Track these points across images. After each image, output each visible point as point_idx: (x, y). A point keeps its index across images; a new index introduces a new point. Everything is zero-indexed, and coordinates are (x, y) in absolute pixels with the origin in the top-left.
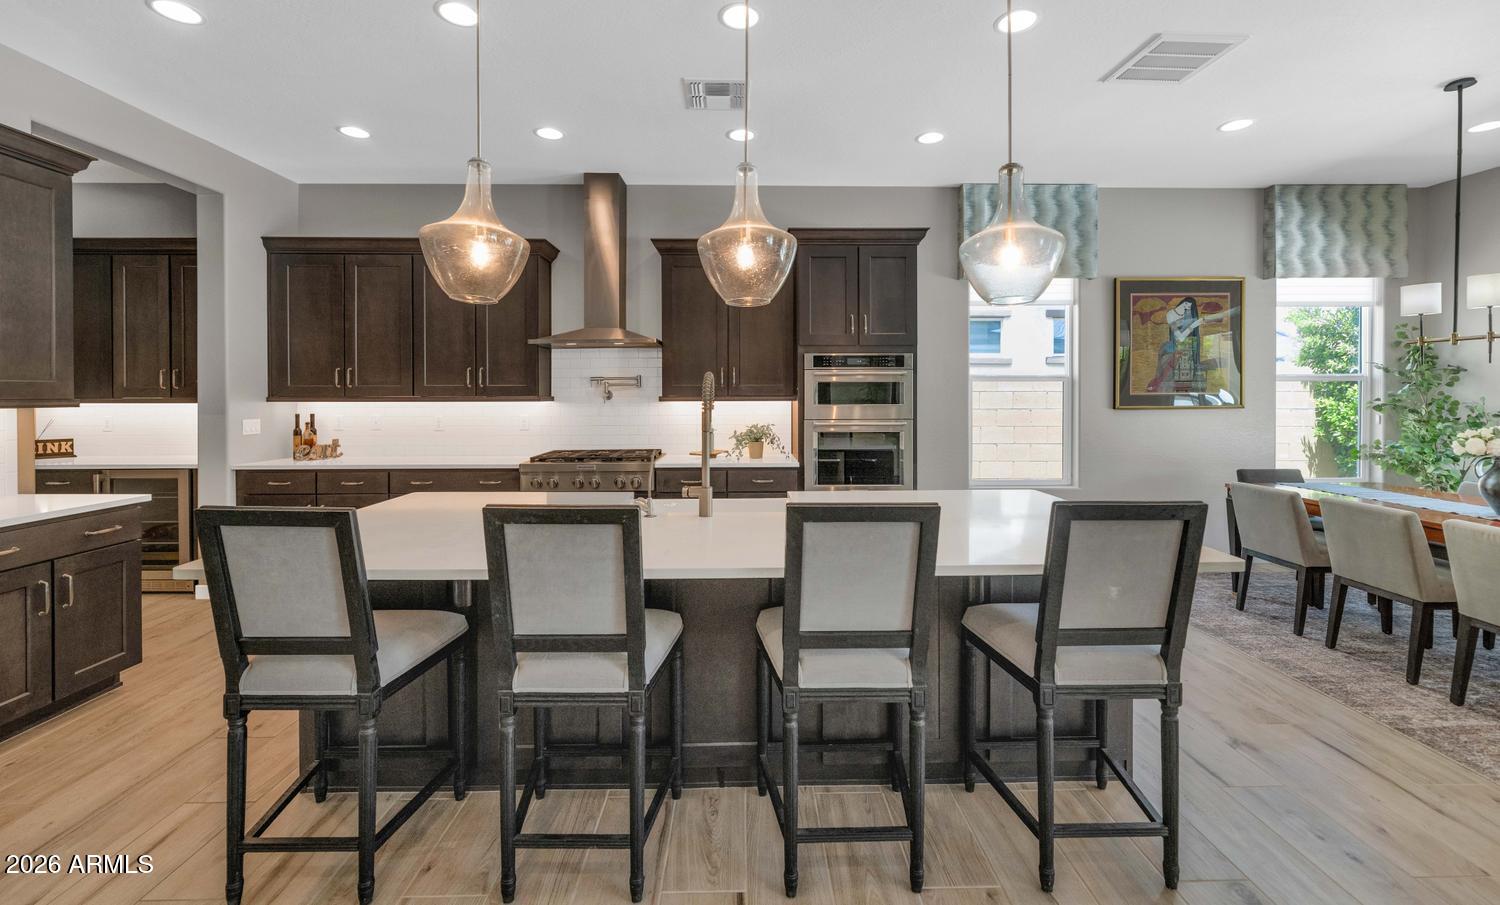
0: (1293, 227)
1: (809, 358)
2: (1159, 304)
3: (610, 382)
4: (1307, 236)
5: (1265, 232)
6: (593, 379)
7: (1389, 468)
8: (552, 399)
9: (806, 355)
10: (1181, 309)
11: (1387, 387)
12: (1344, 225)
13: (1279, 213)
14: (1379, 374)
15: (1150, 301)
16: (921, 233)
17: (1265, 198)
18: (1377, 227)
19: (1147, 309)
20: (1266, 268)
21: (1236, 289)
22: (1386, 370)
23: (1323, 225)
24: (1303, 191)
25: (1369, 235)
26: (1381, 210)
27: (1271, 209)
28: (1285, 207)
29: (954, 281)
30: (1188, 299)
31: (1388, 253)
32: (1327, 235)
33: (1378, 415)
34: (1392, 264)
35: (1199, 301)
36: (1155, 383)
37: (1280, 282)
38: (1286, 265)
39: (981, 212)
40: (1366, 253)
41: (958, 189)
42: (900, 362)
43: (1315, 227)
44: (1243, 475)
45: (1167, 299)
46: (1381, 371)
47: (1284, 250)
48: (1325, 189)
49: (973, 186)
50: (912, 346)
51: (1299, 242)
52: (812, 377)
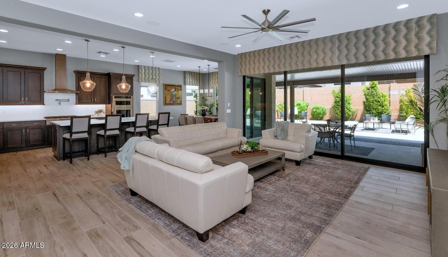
0: (188, 78)
1: (113, 97)
2: (170, 88)
3: (61, 101)
4: (190, 79)
5: (185, 78)
6: (56, 100)
8: (44, 105)
9: (113, 96)
10: (173, 89)
11: (200, 102)
12: (194, 78)
13: (186, 75)
15: (169, 88)
16: (134, 75)
17: (185, 73)
18: (198, 79)
19: (169, 89)
20: (185, 84)
21: (180, 86)
22: (200, 99)
23: (192, 78)
24: (189, 72)
26: (198, 76)
27: (185, 75)
28: (187, 75)
29: (138, 83)
30: (175, 88)
32: (192, 79)
34: (200, 84)
35: (176, 88)
36: (170, 101)
37: (187, 86)
38: (187, 83)
39: (143, 70)
40: (197, 82)
41: (139, 66)
42: (130, 97)
43: (191, 78)
44: (181, 115)
45: (171, 88)
47: (187, 81)
48: (192, 72)
49: (141, 66)
50: (132, 95)
51: (189, 80)
52: (114, 100)
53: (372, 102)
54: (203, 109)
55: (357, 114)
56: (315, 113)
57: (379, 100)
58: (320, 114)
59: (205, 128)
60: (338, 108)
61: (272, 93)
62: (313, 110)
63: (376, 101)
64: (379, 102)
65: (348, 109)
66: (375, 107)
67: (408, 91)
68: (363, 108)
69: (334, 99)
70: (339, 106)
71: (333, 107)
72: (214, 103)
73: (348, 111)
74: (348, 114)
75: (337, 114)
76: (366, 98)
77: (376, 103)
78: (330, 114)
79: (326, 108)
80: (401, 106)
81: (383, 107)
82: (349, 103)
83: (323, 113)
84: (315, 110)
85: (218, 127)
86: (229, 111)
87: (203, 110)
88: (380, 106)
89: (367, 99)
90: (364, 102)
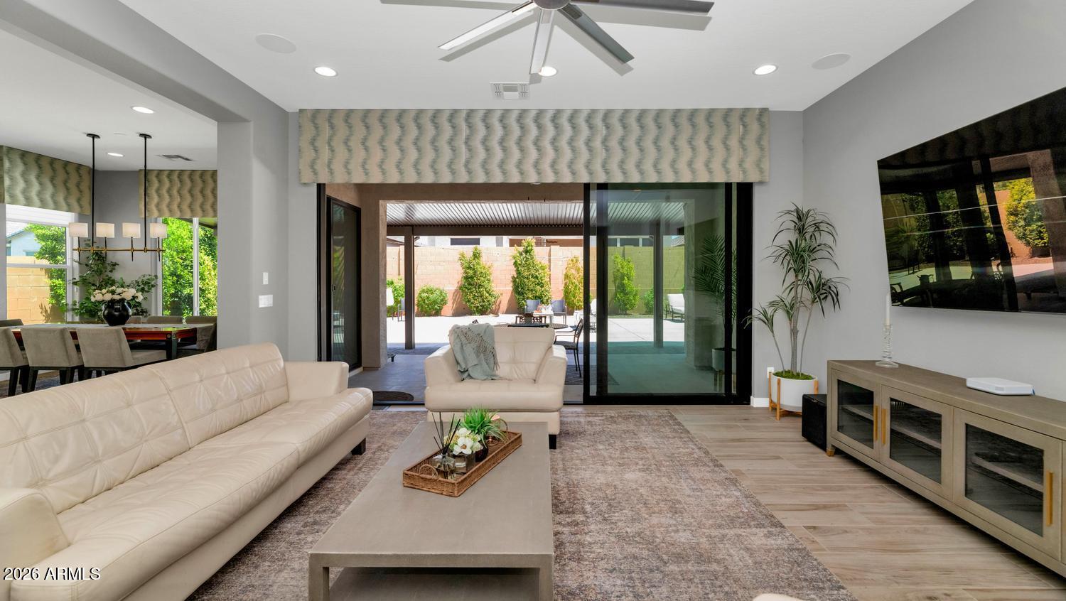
7: (81, 315)
11: (80, 272)
12: (51, 181)
14: (76, 265)
18: (72, 185)
22: (80, 263)
23: (38, 178)
25: (68, 189)
26: (74, 178)
31: (79, 200)
33: (76, 287)
34: (81, 207)
37: (9, 206)
38: (12, 197)
40: (66, 199)
43: (32, 179)
46: (77, 263)
53: (527, 278)
54: (117, 297)
55: (500, 302)
56: (426, 302)
57: (537, 274)
58: (435, 302)
59: (197, 378)
60: (471, 289)
61: (381, 251)
62: (422, 295)
63: (532, 276)
64: (537, 277)
65: (488, 292)
66: (531, 287)
67: (574, 259)
68: (511, 289)
69: (463, 271)
70: (471, 285)
71: (460, 288)
72: (156, 276)
73: (487, 295)
74: (488, 301)
75: (469, 301)
76: (517, 270)
77: (533, 280)
78: (453, 303)
79: (446, 289)
80: (566, 284)
81: (542, 287)
82: (489, 280)
83: (442, 300)
84: (424, 295)
85: (251, 367)
86: (265, 301)
87: (112, 302)
88: (538, 284)
89: (519, 273)
90: (513, 277)
